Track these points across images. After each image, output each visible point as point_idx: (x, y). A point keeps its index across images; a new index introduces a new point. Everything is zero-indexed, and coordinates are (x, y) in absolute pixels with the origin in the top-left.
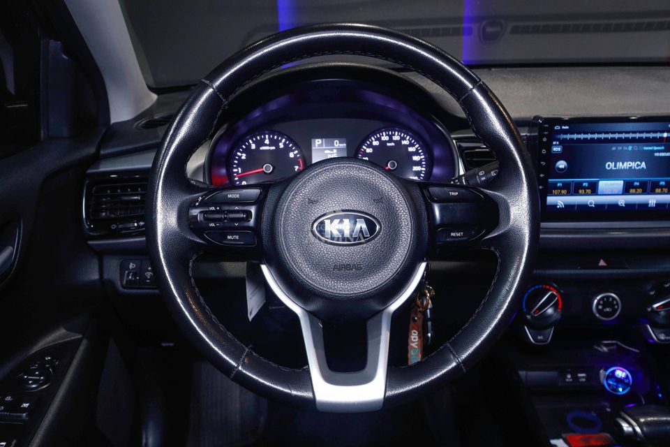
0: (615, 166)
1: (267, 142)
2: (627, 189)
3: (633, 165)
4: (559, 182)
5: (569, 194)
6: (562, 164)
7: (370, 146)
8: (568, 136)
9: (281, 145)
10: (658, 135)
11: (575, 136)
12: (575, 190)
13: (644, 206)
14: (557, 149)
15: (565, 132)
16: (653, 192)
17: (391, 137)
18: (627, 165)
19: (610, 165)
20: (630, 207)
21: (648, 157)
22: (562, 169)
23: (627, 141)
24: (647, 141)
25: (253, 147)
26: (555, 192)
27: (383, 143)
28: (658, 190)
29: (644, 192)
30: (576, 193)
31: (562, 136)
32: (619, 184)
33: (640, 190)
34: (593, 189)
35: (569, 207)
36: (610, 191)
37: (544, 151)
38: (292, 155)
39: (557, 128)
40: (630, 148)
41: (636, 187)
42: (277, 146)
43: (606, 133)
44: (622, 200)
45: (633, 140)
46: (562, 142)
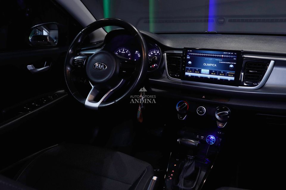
0: (207, 65)
1: (123, 51)
2: (211, 73)
3: (212, 65)
4: (189, 68)
5: (192, 72)
6: (190, 62)
7: (150, 54)
8: (192, 54)
9: (127, 52)
10: (220, 56)
11: (194, 54)
12: (194, 71)
13: (216, 79)
14: (188, 57)
15: (191, 52)
16: (219, 75)
17: (156, 52)
18: (210, 65)
19: (205, 64)
20: (211, 79)
21: (217, 63)
22: (190, 64)
23: (210, 57)
24: (217, 57)
25: (120, 52)
26: (188, 71)
27: (154, 54)
28: (220, 74)
29: (216, 74)
30: (194, 72)
31: (190, 54)
32: (207, 71)
33: (215, 74)
34: (200, 72)
35: (192, 77)
36: (205, 73)
37: (184, 58)
38: (129, 55)
39: (188, 51)
40: (211, 59)
41: (213, 72)
42: (126, 52)
43: (203, 54)
44: (209, 76)
45: (212, 57)
46: (190, 55)
